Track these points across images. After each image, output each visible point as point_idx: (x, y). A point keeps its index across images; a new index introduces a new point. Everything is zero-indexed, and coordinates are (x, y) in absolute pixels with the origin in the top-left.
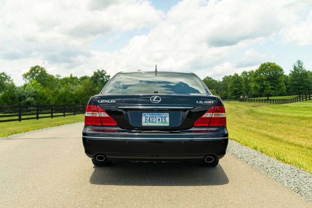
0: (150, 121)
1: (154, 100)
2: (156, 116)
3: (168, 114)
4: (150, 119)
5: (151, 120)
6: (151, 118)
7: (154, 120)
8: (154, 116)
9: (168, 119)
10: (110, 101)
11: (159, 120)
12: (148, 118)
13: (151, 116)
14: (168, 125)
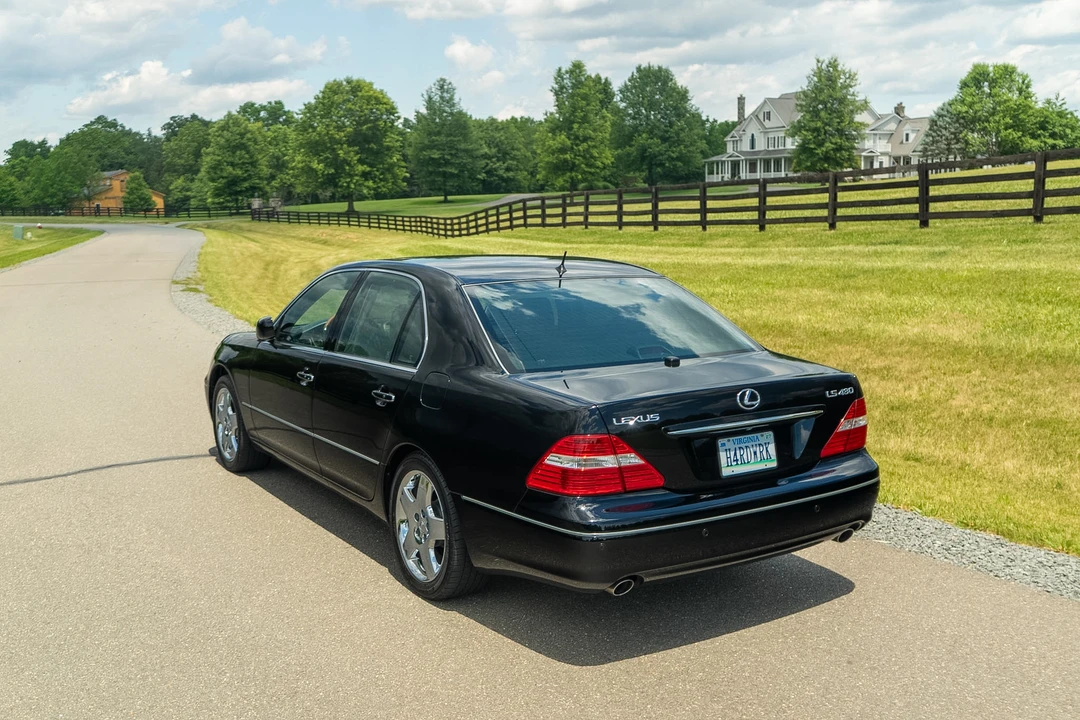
0: (737, 460)
1: (746, 402)
2: (747, 444)
3: (771, 433)
4: (735, 454)
5: (739, 457)
6: (738, 452)
7: (745, 456)
8: (743, 445)
9: (772, 448)
10: (645, 418)
11: (755, 453)
12: (732, 453)
13: (737, 446)
14: (774, 464)
